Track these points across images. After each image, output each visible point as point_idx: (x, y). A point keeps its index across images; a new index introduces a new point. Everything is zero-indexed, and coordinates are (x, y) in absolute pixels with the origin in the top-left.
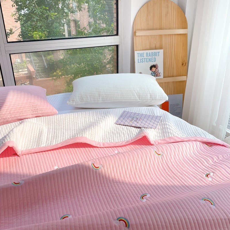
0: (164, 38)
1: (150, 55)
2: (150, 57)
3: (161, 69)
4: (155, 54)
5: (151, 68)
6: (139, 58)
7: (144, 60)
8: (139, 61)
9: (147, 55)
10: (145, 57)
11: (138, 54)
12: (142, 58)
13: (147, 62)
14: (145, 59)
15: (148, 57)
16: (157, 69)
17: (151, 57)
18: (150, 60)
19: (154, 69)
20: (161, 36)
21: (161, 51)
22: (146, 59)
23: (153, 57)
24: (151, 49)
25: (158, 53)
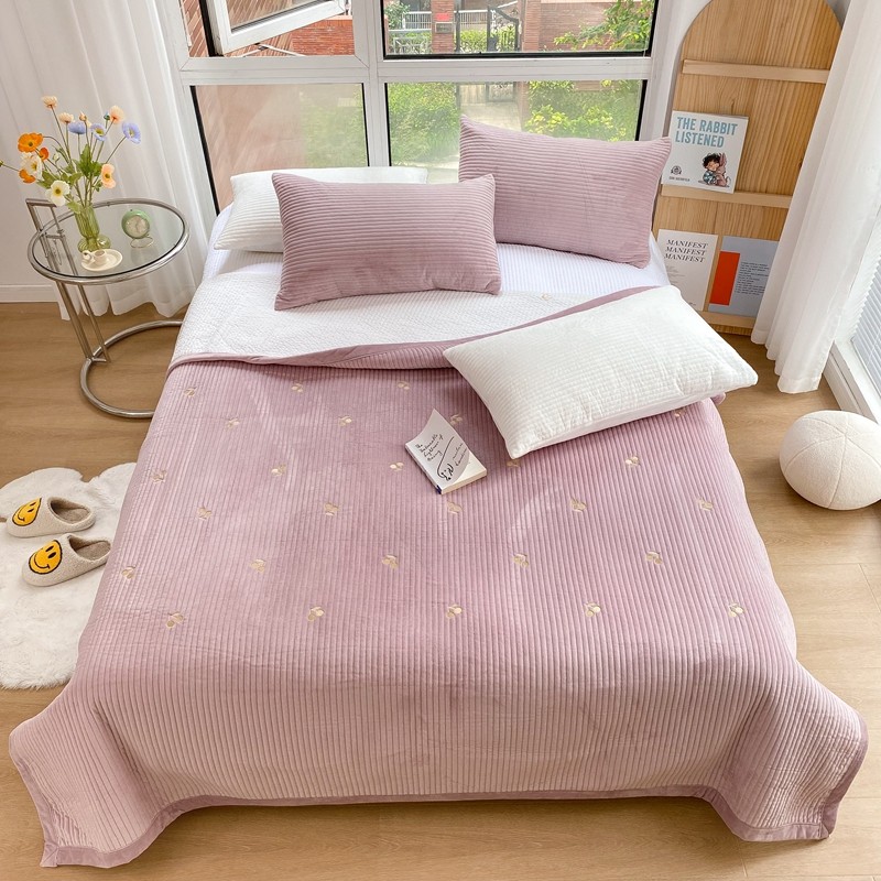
0: (761, 89)
1: (709, 129)
2: (708, 133)
3: (731, 169)
4: (724, 128)
5: (707, 161)
6: (681, 131)
7: (692, 137)
8: (680, 139)
9: (702, 127)
10: (697, 131)
11: (680, 119)
12: (689, 130)
13: (699, 143)
14: (695, 134)
15: (702, 132)
16: (721, 168)
17: (712, 134)
18: (707, 140)
21: (742, 123)
22: (697, 137)
23: (719, 134)
25: (731, 127)
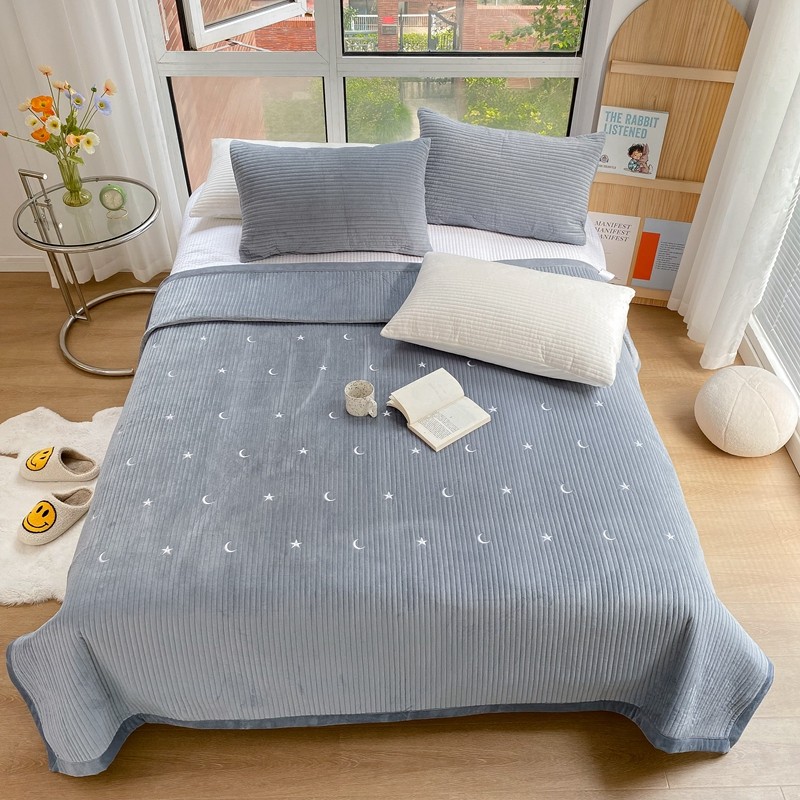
0: (679, 88)
1: (634, 122)
2: (633, 126)
3: (653, 158)
5: (631, 151)
6: (609, 123)
7: (618, 130)
8: (607, 130)
10: (623, 124)
11: (608, 113)
12: (616, 123)
13: (624, 135)
14: (621, 127)
15: (630, 126)
16: (645, 157)
18: (632, 132)
19: (637, 154)
20: (674, 81)
21: (664, 117)
22: (623, 129)
23: (642, 127)
24: (642, 107)
25: (654, 121)
